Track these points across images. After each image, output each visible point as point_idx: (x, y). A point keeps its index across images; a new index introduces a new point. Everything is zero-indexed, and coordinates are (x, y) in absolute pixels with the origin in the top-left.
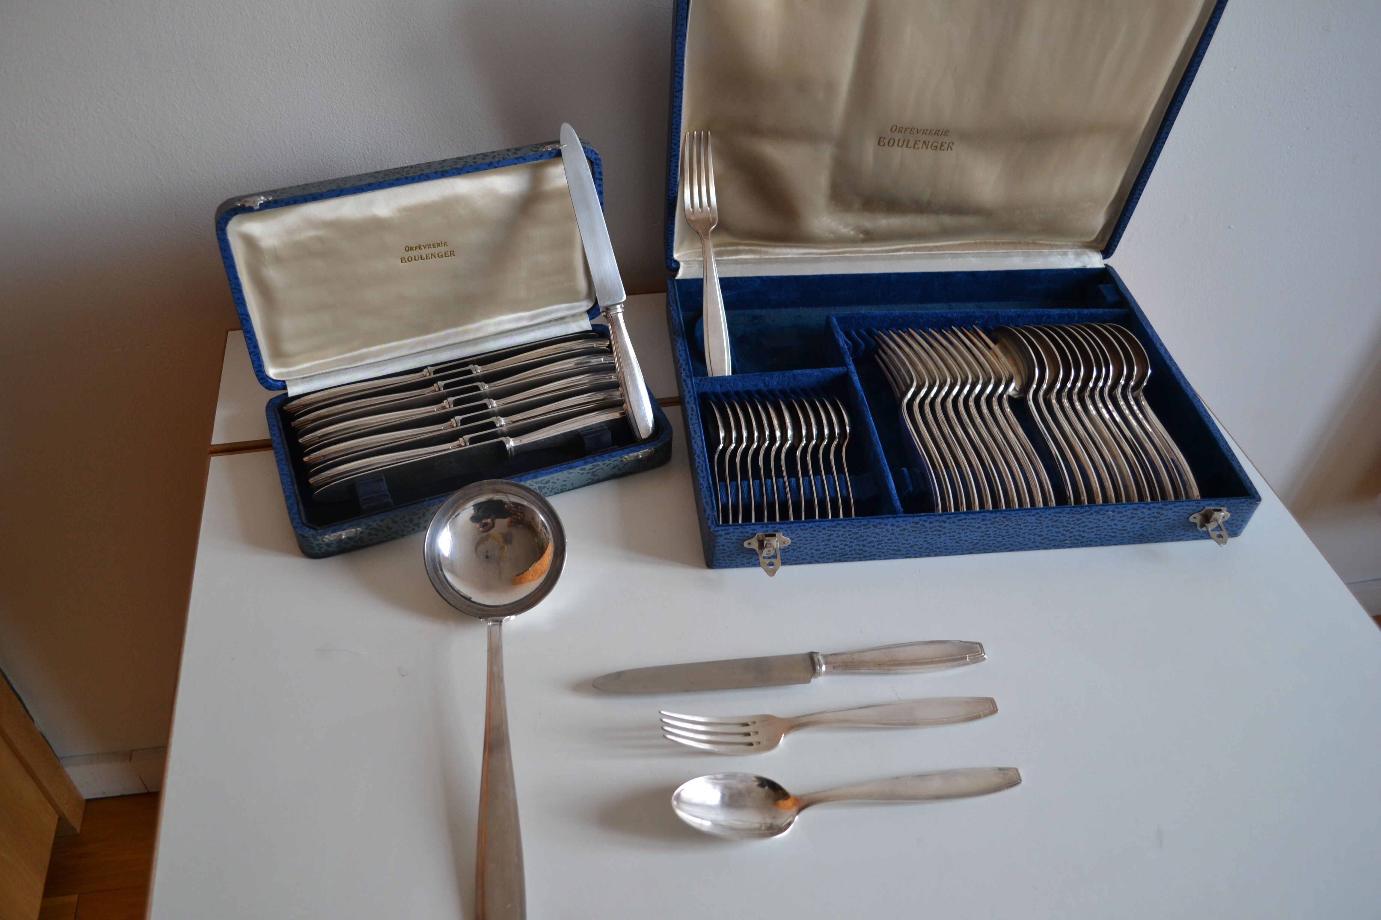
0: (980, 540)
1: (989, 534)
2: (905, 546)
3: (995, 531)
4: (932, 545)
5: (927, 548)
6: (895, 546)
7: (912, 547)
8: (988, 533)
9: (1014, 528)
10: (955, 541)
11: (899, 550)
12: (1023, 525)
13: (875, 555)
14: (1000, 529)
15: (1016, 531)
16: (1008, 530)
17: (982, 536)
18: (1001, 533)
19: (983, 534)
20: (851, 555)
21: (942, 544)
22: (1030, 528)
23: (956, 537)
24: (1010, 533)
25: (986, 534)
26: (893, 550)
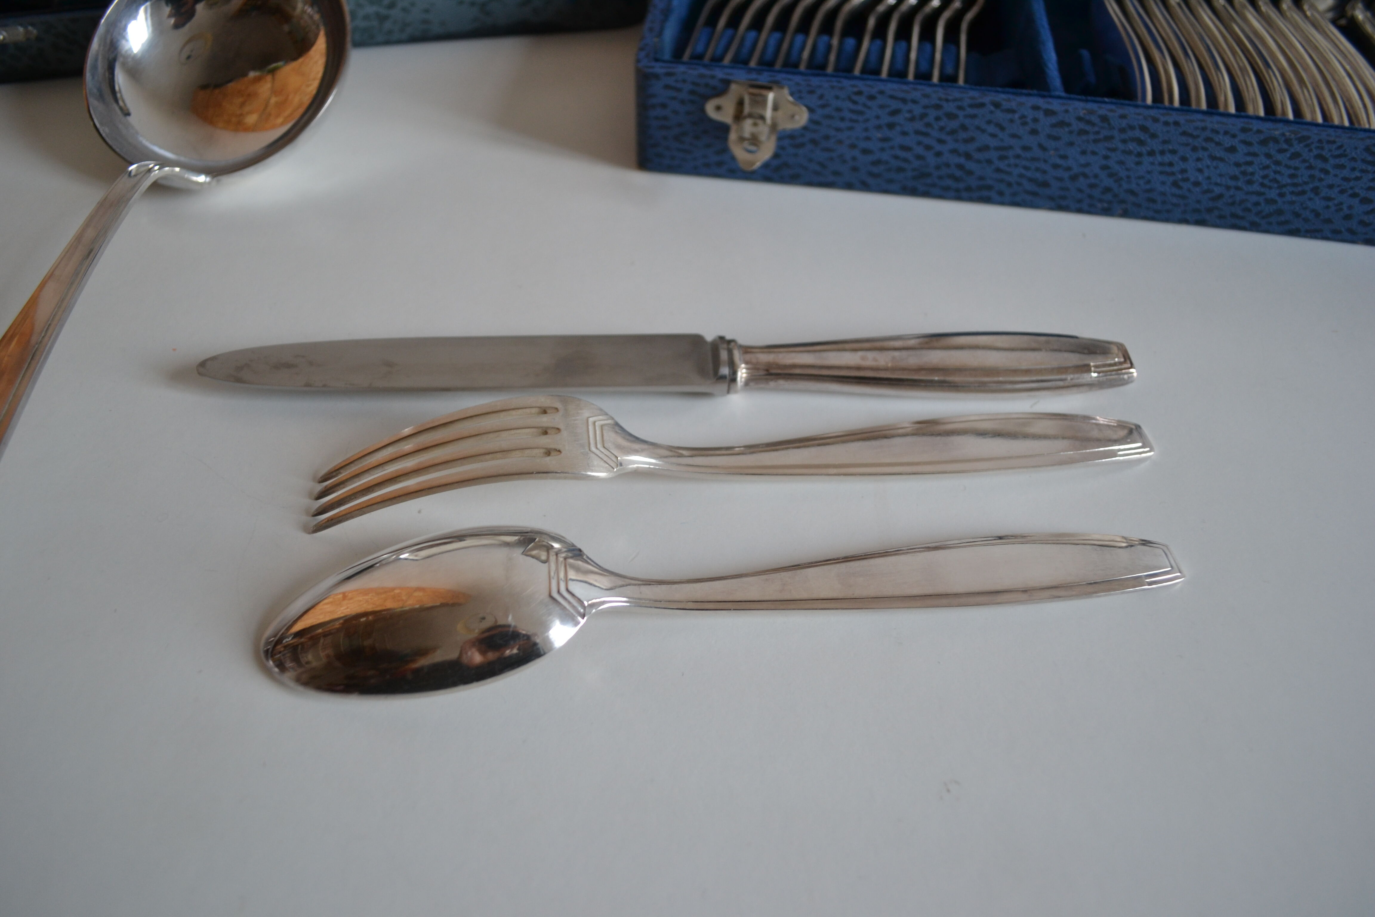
0: (1228, 188)
1: (1252, 174)
2: (1060, 173)
3: (1267, 167)
4: (1118, 180)
5: (1107, 190)
6: (1037, 169)
7: (1074, 178)
8: (1250, 169)
9: (1310, 167)
10: (1171, 179)
11: (1045, 184)
12: (1332, 161)
13: (989, 188)
14: (1278, 163)
15: (1312, 177)
16: (1296, 168)
17: (1234, 178)
18: (1278, 177)
19: (1236, 171)
20: (940, 178)
21: (1141, 182)
22: (1346, 173)
23: (1176, 169)
24: (1299, 180)
25: (1244, 173)
26: (1031, 180)
